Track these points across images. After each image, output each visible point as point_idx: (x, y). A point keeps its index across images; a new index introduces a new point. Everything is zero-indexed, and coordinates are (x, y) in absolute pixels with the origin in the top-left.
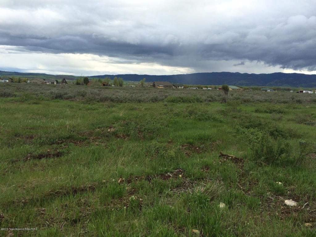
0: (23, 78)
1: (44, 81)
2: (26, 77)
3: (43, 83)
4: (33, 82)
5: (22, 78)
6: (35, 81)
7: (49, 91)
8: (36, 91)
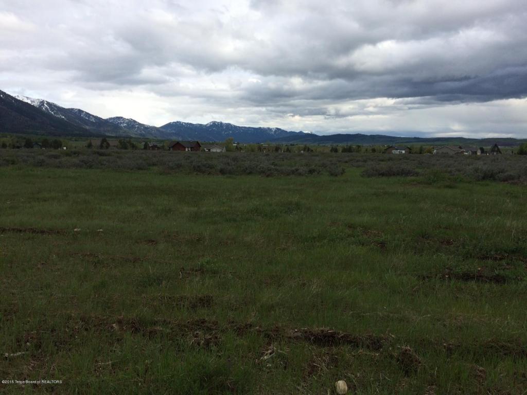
0: (427, 147)
1: (459, 149)
2: (431, 145)
3: (458, 153)
4: (443, 153)
5: (424, 147)
6: (445, 150)
7: (471, 167)
8: (449, 167)
